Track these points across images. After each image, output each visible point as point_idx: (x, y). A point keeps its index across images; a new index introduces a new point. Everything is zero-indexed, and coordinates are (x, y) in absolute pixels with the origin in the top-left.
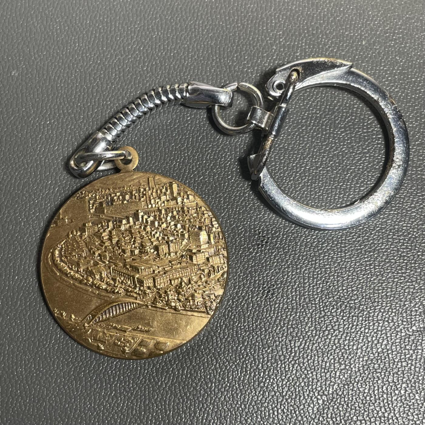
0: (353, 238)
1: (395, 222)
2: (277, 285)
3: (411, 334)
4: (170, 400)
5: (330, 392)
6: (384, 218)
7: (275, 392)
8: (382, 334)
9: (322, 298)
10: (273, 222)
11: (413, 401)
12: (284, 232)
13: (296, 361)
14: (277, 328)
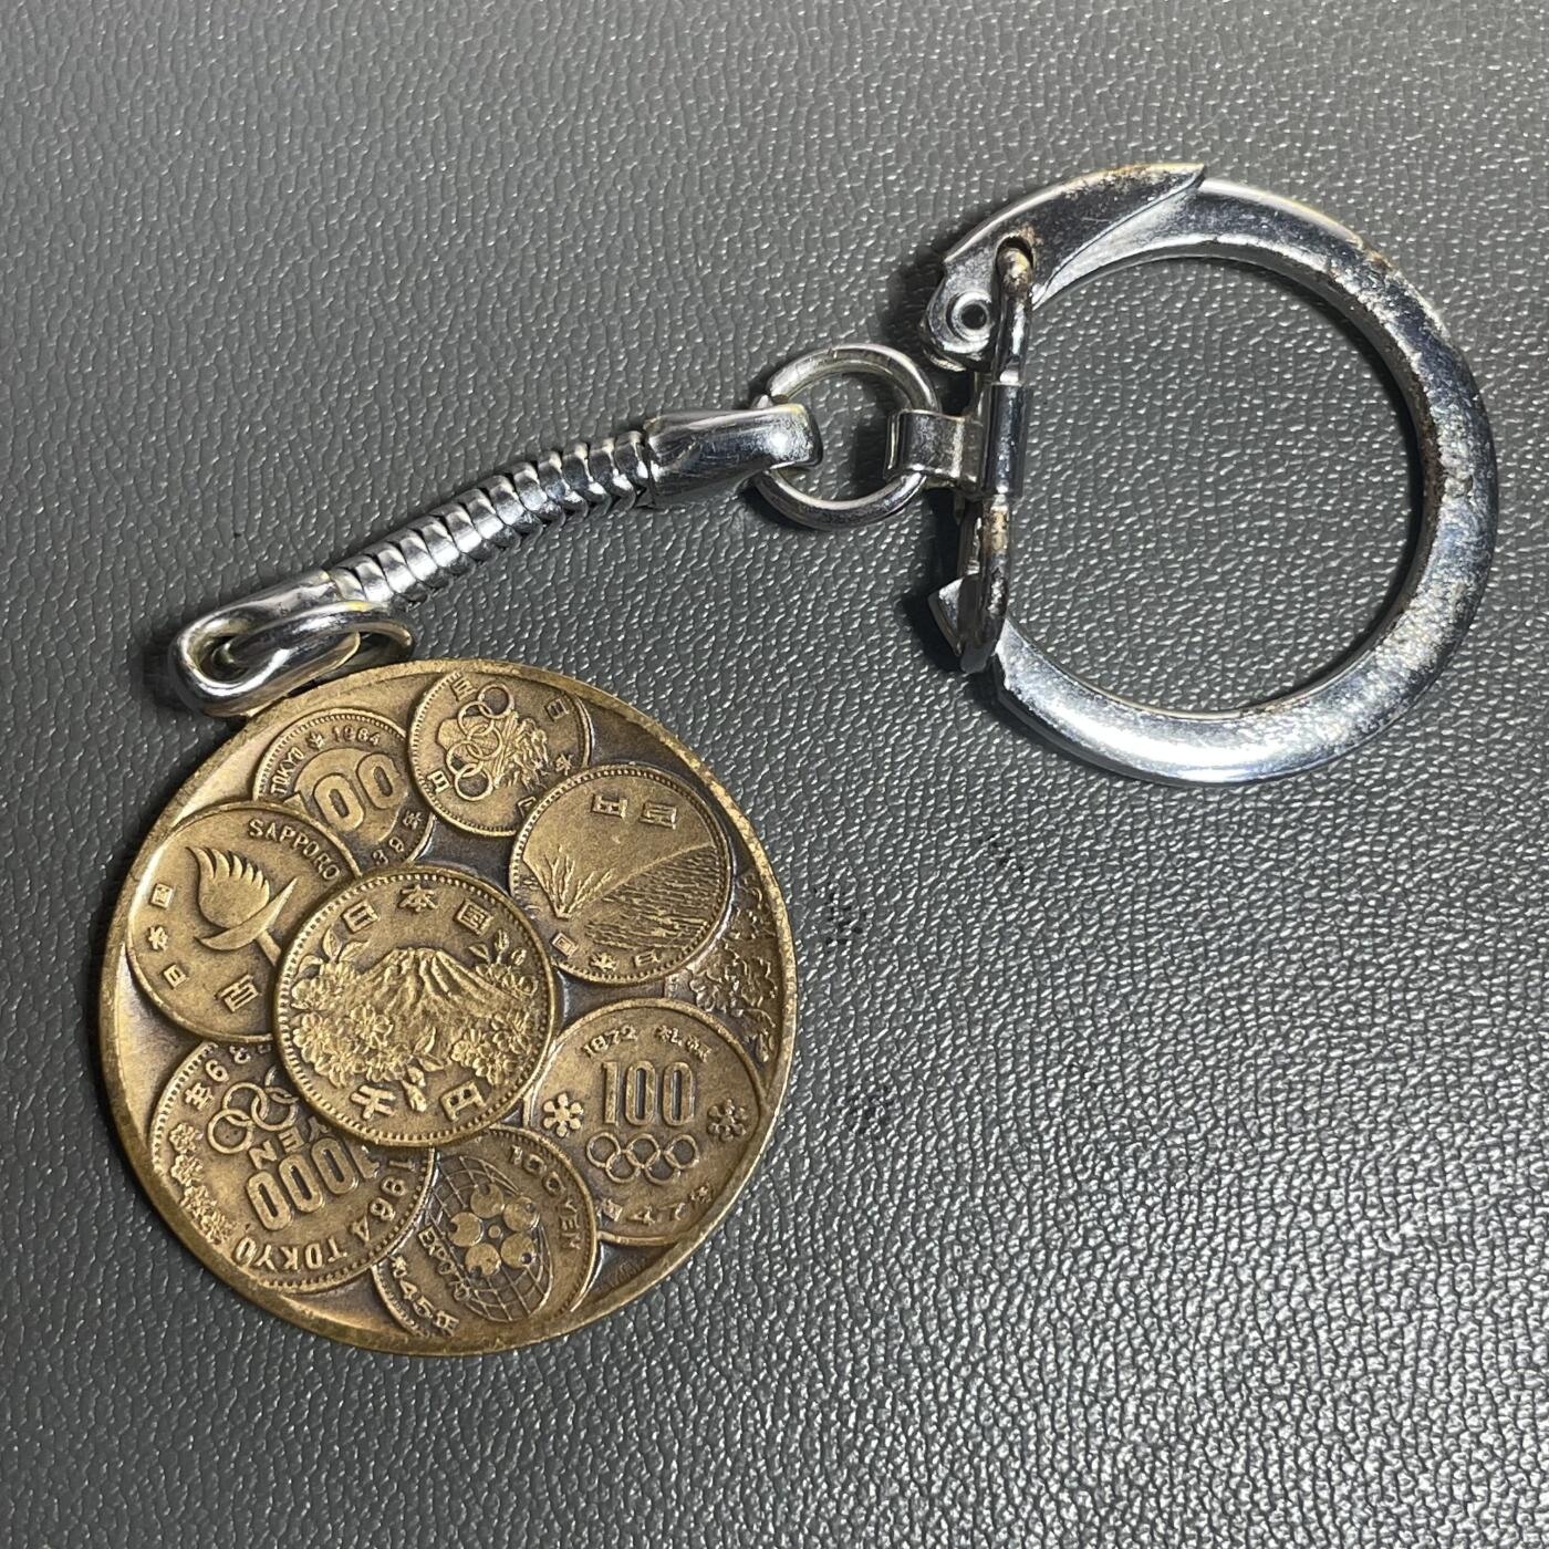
0: (1175, 904)
1: (1328, 838)
2: (901, 1087)
3: (1396, 1250)
4: (515, 1528)
5: (1105, 1477)
6: (1285, 826)
7: (900, 1482)
8: (1289, 1257)
9: (1066, 1130)
10: (881, 852)
11: (1411, 1499)
12: (921, 888)
13: (974, 1366)
14: (904, 1244)
